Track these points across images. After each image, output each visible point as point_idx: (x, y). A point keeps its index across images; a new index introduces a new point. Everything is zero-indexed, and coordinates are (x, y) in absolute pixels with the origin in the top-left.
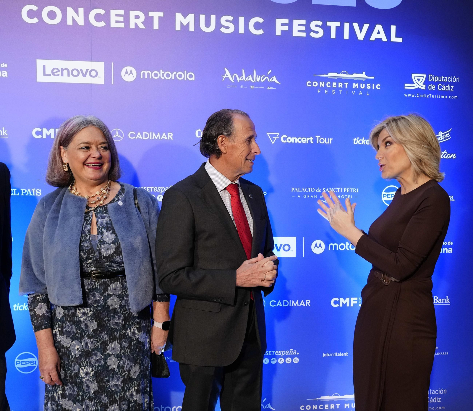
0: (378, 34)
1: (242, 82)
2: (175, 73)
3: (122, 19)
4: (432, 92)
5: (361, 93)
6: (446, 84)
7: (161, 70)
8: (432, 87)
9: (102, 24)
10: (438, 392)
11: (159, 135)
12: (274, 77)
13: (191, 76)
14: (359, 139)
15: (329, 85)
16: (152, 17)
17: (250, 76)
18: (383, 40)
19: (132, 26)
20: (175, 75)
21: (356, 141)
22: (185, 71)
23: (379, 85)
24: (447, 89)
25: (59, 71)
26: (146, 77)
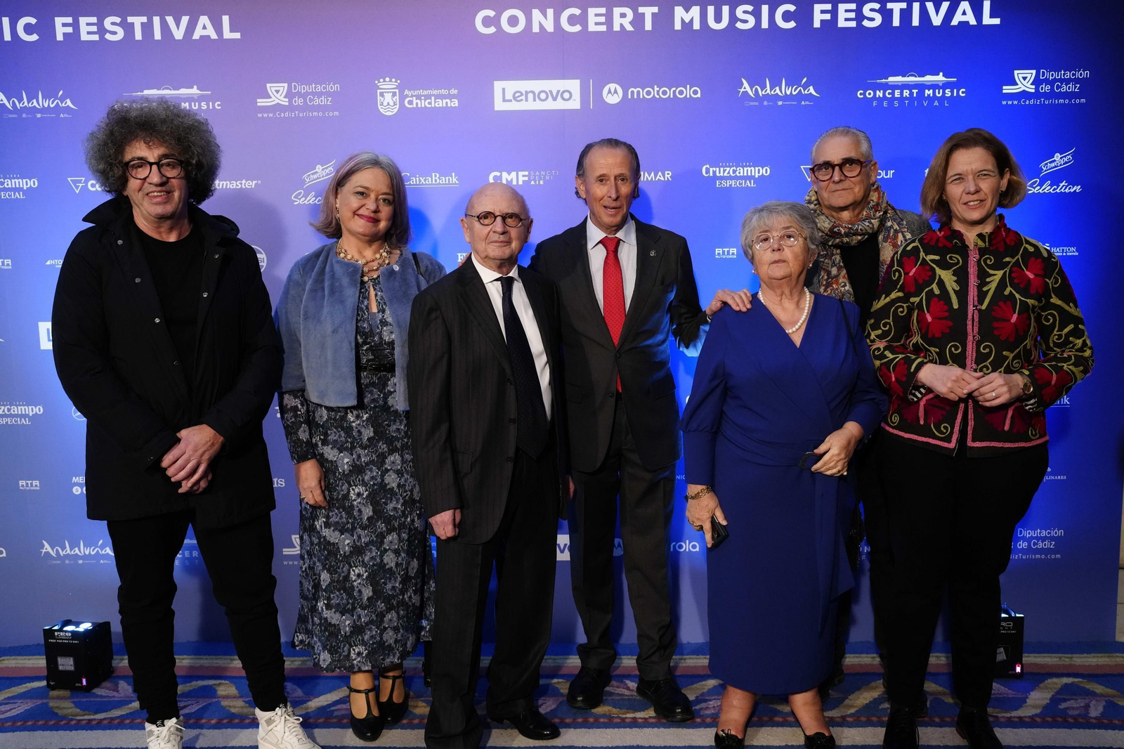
0: (963, 14)
1: (767, 97)
2: (674, 89)
3: (603, 19)
4: (1046, 95)
5: (936, 103)
6: (1068, 81)
7: (656, 86)
8: (1045, 88)
9: (578, 28)
10: (1050, 533)
11: (653, 174)
12: (811, 88)
13: (695, 92)
15: (889, 94)
16: (643, 14)
17: (777, 88)
18: (971, 23)
19: (617, 28)
20: (674, 92)
22: (688, 86)
23: (964, 90)
24: (1069, 89)
25: (522, 94)
26: (635, 97)
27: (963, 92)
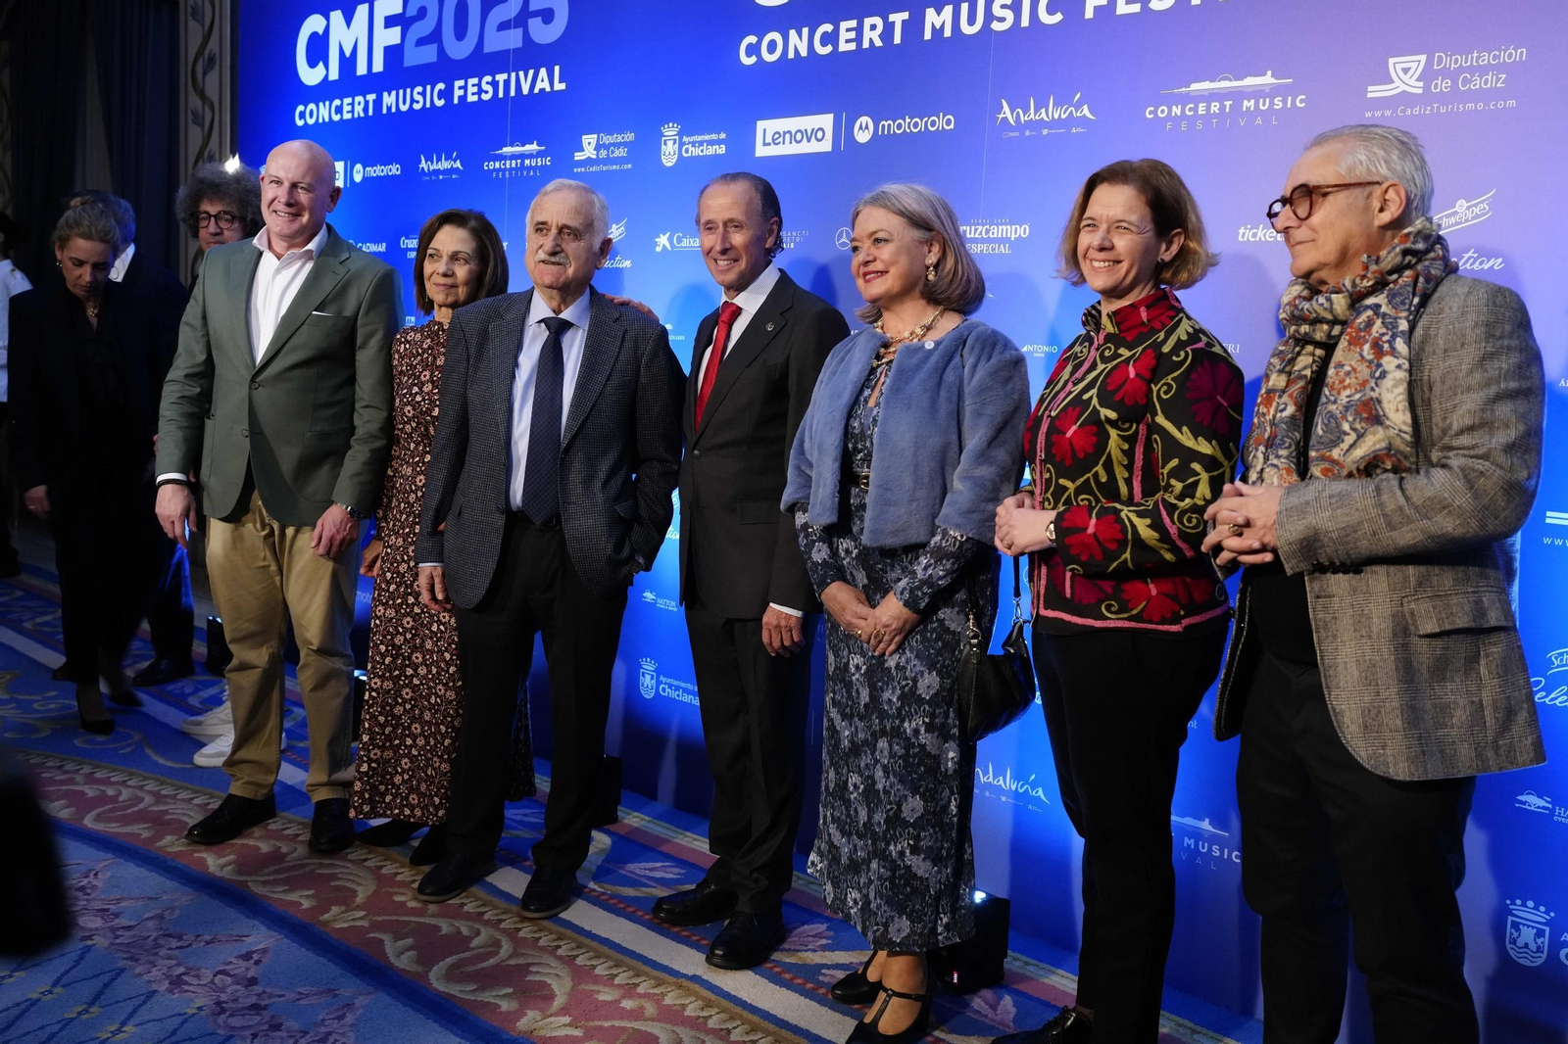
2: (927, 119)
3: (853, 35)
4: (1442, 98)
5: (1259, 121)
6: (1483, 70)
8: (1443, 85)
12: (1085, 107)
13: (948, 122)
14: (1250, 229)
15: (1190, 110)
16: (893, 23)
17: (1043, 110)
19: (866, 45)
20: (926, 122)
21: (1244, 234)
22: (941, 115)
23: (1305, 97)
24: (1486, 84)
25: (780, 136)
26: (886, 132)
27: (1301, 101)
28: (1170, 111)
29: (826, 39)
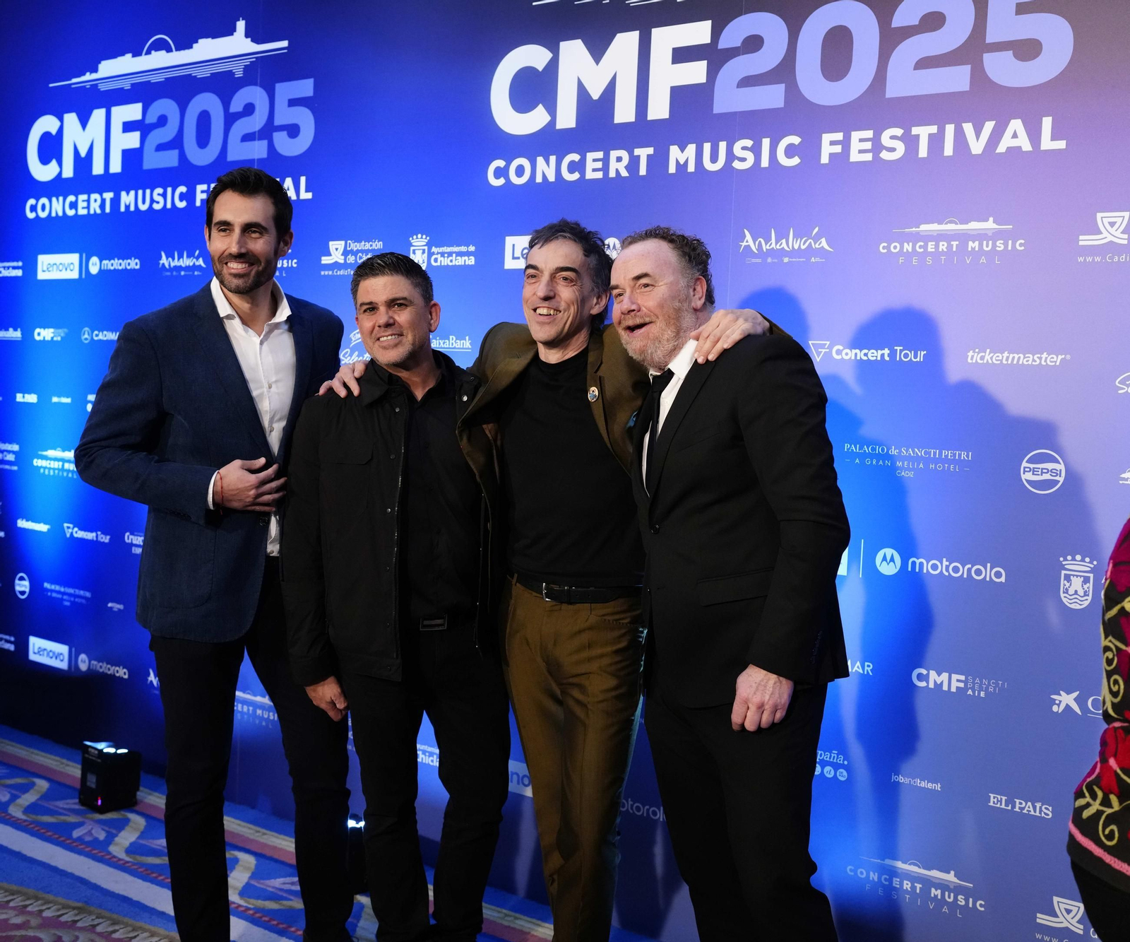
27: (1021, 245)
28: (902, 247)
29: (573, 167)
